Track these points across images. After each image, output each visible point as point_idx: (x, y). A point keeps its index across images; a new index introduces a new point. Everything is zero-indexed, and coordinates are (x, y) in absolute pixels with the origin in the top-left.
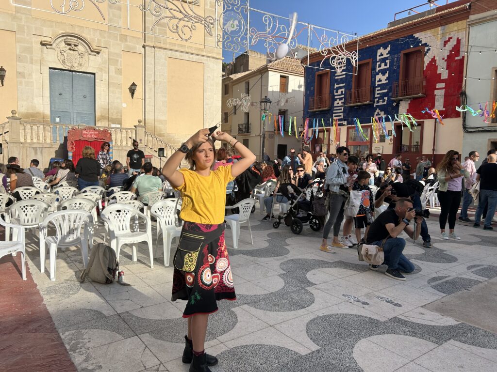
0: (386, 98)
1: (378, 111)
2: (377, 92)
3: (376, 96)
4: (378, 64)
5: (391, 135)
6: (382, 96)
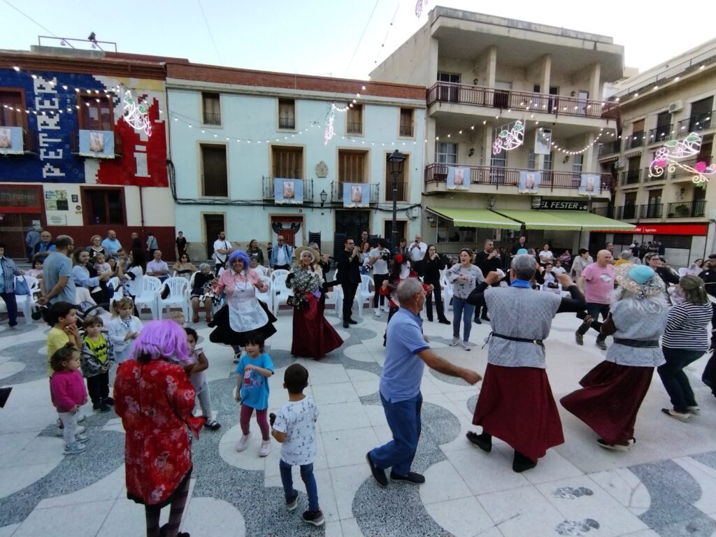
0: (60, 151)
1: (48, 166)
2: (41, 140)
3: (41, 144)
4: (37, 99)
5: (77, 201)
6: (53, 147)
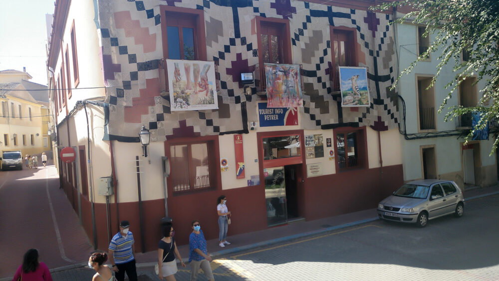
5: (330, 146)
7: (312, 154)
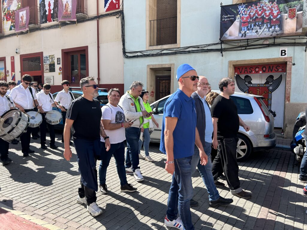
5: (60, 64)
7: (47, 69)
